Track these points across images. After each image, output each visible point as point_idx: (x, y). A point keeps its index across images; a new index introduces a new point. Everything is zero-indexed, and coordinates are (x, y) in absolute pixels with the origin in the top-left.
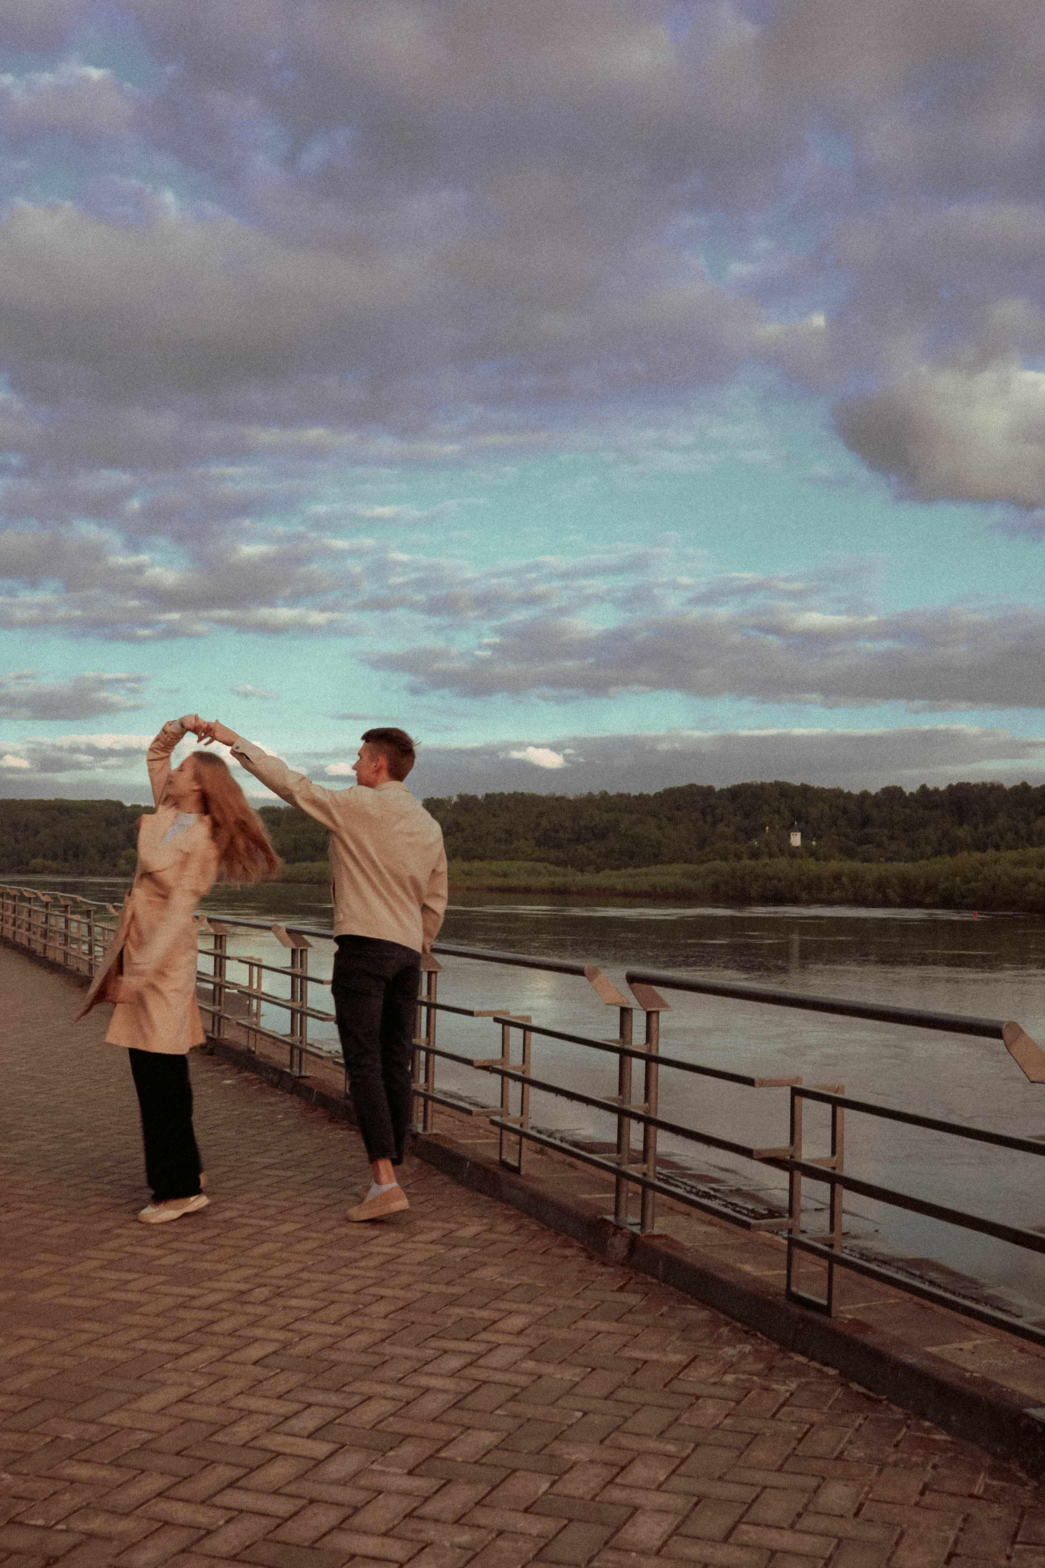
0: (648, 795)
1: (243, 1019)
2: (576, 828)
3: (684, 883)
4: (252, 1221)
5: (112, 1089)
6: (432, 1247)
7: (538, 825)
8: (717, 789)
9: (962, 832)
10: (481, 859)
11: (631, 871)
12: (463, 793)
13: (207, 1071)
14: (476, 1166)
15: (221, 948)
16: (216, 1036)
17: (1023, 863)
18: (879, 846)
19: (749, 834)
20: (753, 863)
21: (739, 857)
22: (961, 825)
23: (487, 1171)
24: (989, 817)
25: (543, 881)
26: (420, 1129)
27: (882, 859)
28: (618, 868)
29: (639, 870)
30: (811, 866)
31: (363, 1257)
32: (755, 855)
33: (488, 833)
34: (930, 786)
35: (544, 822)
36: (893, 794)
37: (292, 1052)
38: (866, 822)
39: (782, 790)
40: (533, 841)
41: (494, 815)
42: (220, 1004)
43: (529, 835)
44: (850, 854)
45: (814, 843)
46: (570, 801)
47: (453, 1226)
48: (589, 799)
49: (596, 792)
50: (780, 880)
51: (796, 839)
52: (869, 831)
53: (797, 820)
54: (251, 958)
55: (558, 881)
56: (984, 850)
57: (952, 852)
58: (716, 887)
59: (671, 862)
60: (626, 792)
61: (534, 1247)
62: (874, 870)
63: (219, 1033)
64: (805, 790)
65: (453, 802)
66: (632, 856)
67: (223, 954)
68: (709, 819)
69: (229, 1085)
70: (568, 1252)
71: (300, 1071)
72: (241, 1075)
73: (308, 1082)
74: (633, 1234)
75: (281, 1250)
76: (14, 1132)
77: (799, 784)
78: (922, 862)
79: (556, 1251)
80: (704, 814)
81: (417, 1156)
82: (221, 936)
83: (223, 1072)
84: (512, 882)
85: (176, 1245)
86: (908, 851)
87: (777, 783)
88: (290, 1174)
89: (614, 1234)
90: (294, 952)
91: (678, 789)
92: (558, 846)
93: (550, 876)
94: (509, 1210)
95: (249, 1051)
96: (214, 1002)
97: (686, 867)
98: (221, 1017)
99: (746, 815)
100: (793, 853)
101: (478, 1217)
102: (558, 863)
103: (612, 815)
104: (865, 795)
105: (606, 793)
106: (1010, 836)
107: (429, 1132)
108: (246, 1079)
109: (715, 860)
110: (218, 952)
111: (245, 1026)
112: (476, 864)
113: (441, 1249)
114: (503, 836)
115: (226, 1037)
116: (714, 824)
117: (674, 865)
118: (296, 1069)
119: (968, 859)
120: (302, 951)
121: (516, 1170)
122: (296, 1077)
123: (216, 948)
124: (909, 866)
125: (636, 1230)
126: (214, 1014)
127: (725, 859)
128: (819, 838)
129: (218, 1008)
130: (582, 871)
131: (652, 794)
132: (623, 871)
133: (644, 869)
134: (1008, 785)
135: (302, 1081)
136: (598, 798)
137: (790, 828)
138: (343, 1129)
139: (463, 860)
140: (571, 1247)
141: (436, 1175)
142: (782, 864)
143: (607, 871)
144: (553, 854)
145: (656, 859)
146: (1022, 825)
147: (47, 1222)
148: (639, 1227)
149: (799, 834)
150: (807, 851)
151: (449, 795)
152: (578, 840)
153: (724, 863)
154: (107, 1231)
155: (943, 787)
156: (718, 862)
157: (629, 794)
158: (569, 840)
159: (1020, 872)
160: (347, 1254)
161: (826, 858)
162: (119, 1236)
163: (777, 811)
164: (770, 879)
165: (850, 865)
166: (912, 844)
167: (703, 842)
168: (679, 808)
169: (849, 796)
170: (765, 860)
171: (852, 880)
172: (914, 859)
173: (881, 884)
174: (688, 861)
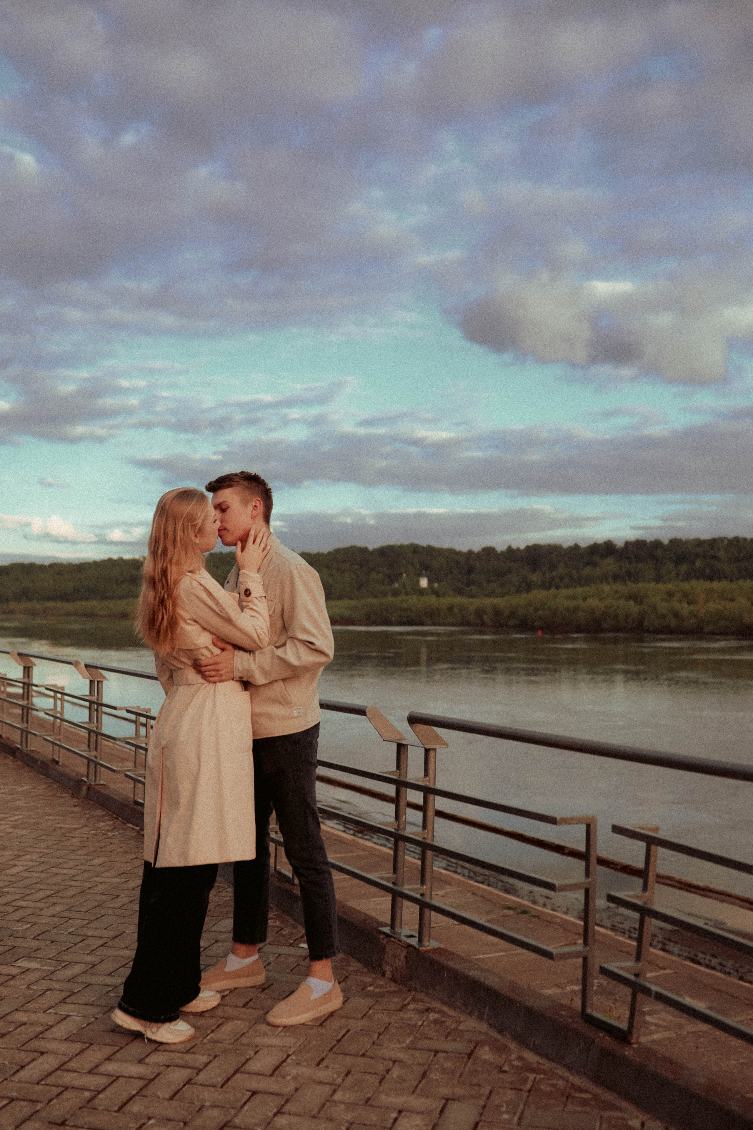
0: (323, 553)
1: (48, 735)
3: (348, 614)
8: (370, 549)
9: (534, 577)
15: (28, 675)
17: (573, 598)
18: (480, 587)
19: (392, 578)
20: (394, 599)
21: (385, 595)
22: (534, 571)
24: (553, 566)
27: (481, 596)
30: (433, 601)
32: (396, 593)
34: (514, 546)
36: (489, 552)
37: (88, 765)
38: (470, 571)
39: (415, 549)
42: (27, 722)
44: (459, 592)
45: (436, 585)
50: (411, 611)
51: (424, 583)
52: (472, 576)
53: (425, 569)
54: (55, 686)
56: (548, 588)
57: (529, 589)
62: (474, 603)
64: (430, 550)
67: (30, 682)
68: (365, 569)
74: (410, 945)
77: (425, 545)
78: (506, 598)
80: (361, 566)
82: (29, 667)
86: (498, 590)
87: (411, 544)
90: (91, 682)
91: (343, 549)
95: (54, 761)
96: (22, 720)
97: (349, 602)
98: (28, 732)
99: (390, 567)
100: (422, 592)
104: (470, 552)
106: (566, 580)
109: (368, 597)
110: (26, 680)
111: (51, 742)
116: (369, 573)
117: (341, 601)
118: (91, 778)
119: (539, 595)
120: (98, 682)
122: (92, 785)
123: (24, 677)
124: (499, 600)
125: (413, 942)
126: (22, 731)
127: (375, 597)
128: (439, 581)
129: (25, 725)
131: (325, 552)
134: (566, 545)
137: (420, 575)
142: (413, 600)
146: (574, 572)
149: (426, 579)
150: (431, 591)
153: (375, 599)
155: (522, 547)
156: (371, 598)
159: (572, 604)
161: (444, 596)
163: (412, 564)
164: (405, 610)
165: (458, 600)
166: (502, 586)
167: (361, 585)
168: (344, 561)
169: (459, 553)
170: (402, 597)
171: (460, 610)
172: (502, 595)
173: (480, 612)
174: (350, 598)
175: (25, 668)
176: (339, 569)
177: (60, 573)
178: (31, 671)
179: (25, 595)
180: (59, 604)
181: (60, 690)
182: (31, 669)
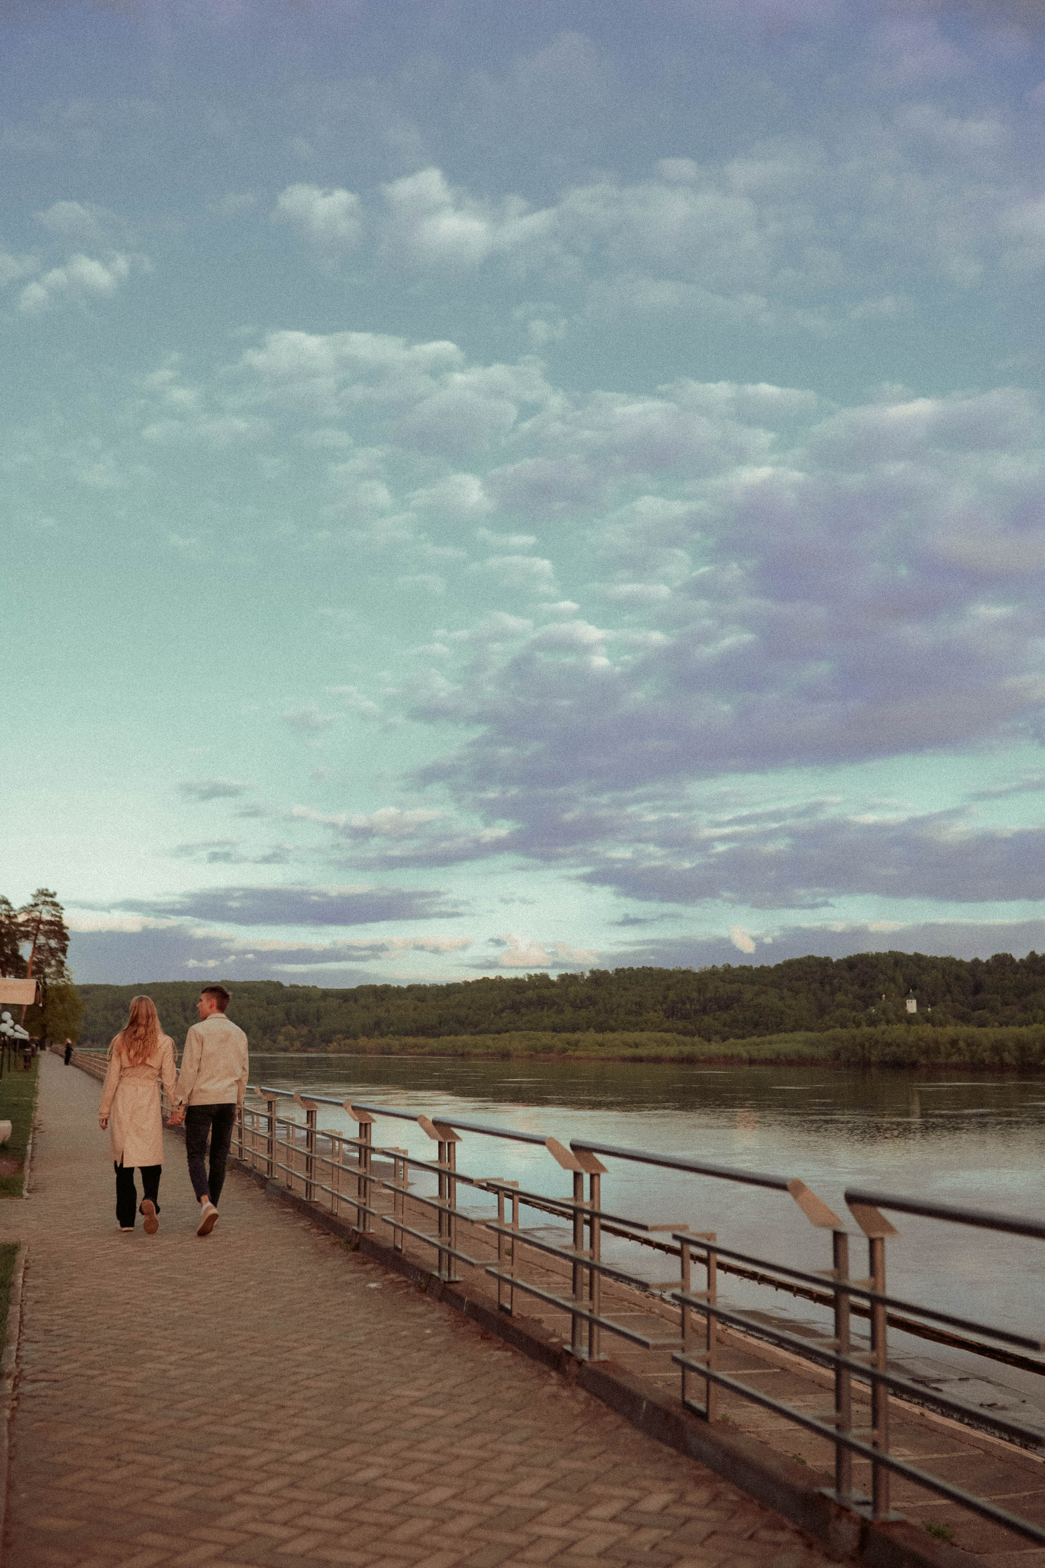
0: (769, 967)
2: (702, 999)
3: (807, 1050)
4: (396, 1484)
5: (250, 1295)
6: (613, 1527)
7: (665, 998)
8: (834, 960)
10: (613, 1030)
11: (755, 1039)
12: (595, 969)
13: (353, 1272)
14: (655, 1408)
15: (366, 1136)
16: (361, 1230)
18: (993, 1010)
19: (867, 1001)
20: (871, 1030)
21: (858, 1024)
23: (668, 1415)
25: (672, 1051)
26: (585, 1356)
27: (996, 1024)
28: (743, 1037)
29: (763, 1039)
30: (927, 1031)
31: (531, 1543)
32: (873, 1022)
33: (619, 1006)
34: (1039, 951)
35: (672, 995)
36: (1003, 961)
38: (978, 988)
39: (897, 960)
40: (661, 1013)
41: (625, 989)
42: (365, 1197)
43: (659, 1007)
44: (964, 1019)
45: (929, 1009)
46: (695, 974)
47: (636, 1494)
48: (713, 973)
49: (720, 965)
50: (898, 1046)
51: (912, 1006)
52: (981, 996)
53: (912, 987)
54: (397, 1149)
55: (687, 1050)
58: (837, 1055)
59: (793, 1029)
60: (748, 964)
61: (736, 1528)
62: (989, 1034)
63: (364, 1227)
64: (918, 959)
65: (585, 978)
66: (756, 1025)
67: (368, 1145)
68: (827, 988)
69: (376, 1289)
70: (782, 1537)
71: (449, 1275)
72: (387, 1277)
73: (458, 1288)
74: (864, 1520)
75: (431, 1530)
76: (141, 1352)
77: (912, 954)
78: (1036, 1026)
79: (765, 1534)
80: (822, 983)
81: (584, 1387)
82: (366, 1124)
83: (367, 1272)
84: (641, 1052)
85: (306, 1521)
86: (1021, 1016)
87: (891, 954)
88: (440, 1412)
89: (838, 1517)
90: (440, 1144)
91: (797, 960)
92: (686, 1017)
93: (679, 1045)
94: (697, 1468)
95: (396, 1248)
96: (359, 1195)
97: (810, 1034)
98: (366, 1210)
99: (863, 985)
100: (910, 1020)
101: (662, 1480)
102: (685, 1032)
103: (735, 986)
104: (976, 962)
105: (729, 966)
107: (596, 1358)
108: (392, 1282)
109: (833, 1027)
110: (363, 1141)
112: (609, 1036)
113: (621, 1530)
114: (634, 1008)
115: (372, 1231)
116: (833, 993)
117: (796, 1033)
118: (445, 1272)
120: (449, 1144)
121: (703, 1416)
122: (445, 1282)
123: (360, 1138)
124: (1024, 1029)
125: (866, 1512)
126: (359, 1207)
127: (844, 1027)
128: (933, 1005)
129: (363, 1201)
130: (709, 1040)
131: (772, 965)
132: (748, 1039)
133: (769, 1038)
135: (451, 1287)
136: (722, 970)
137: (906, 995)
138: (498, 1349)
139: (597, 1032)
140: (783, 1528)
141: (607, 1414)
142: (898, 1031)
143: (732, 1040)
144: (680, 1024)
145: (778, 1027)
147: (161, 1484)
148: (869, 1509)
149: (914, 1002)
150: (923, 1018)
151: (581, 971)
152: (704, 1011)
153: (844, 1030)
154: (228, 1498)
156: (839, 1029)
157: (751, 967)
158: (696, 1011)
160: (510, 1538)
161: (942, 1024)
162: (242, 1506)
163: (893, 980)
164: (889, 1045)
165: (966, 1030)
166: (1025, 1008)
167: (822, 1011)
168: (799, 979)
169: (961, 963)
170: (883, 1027)
171: (968, 1045)
172: (1027, 1023)
173: (997, 1048)
174: (809, 1029)
175: (361, 1124)
176: (790, 989)
177: (422, 1000)
178: (368, 1129)
179: (377, 1028)
180: (421, 1040)
181: (402, 1155)
182: (368, 1126)
